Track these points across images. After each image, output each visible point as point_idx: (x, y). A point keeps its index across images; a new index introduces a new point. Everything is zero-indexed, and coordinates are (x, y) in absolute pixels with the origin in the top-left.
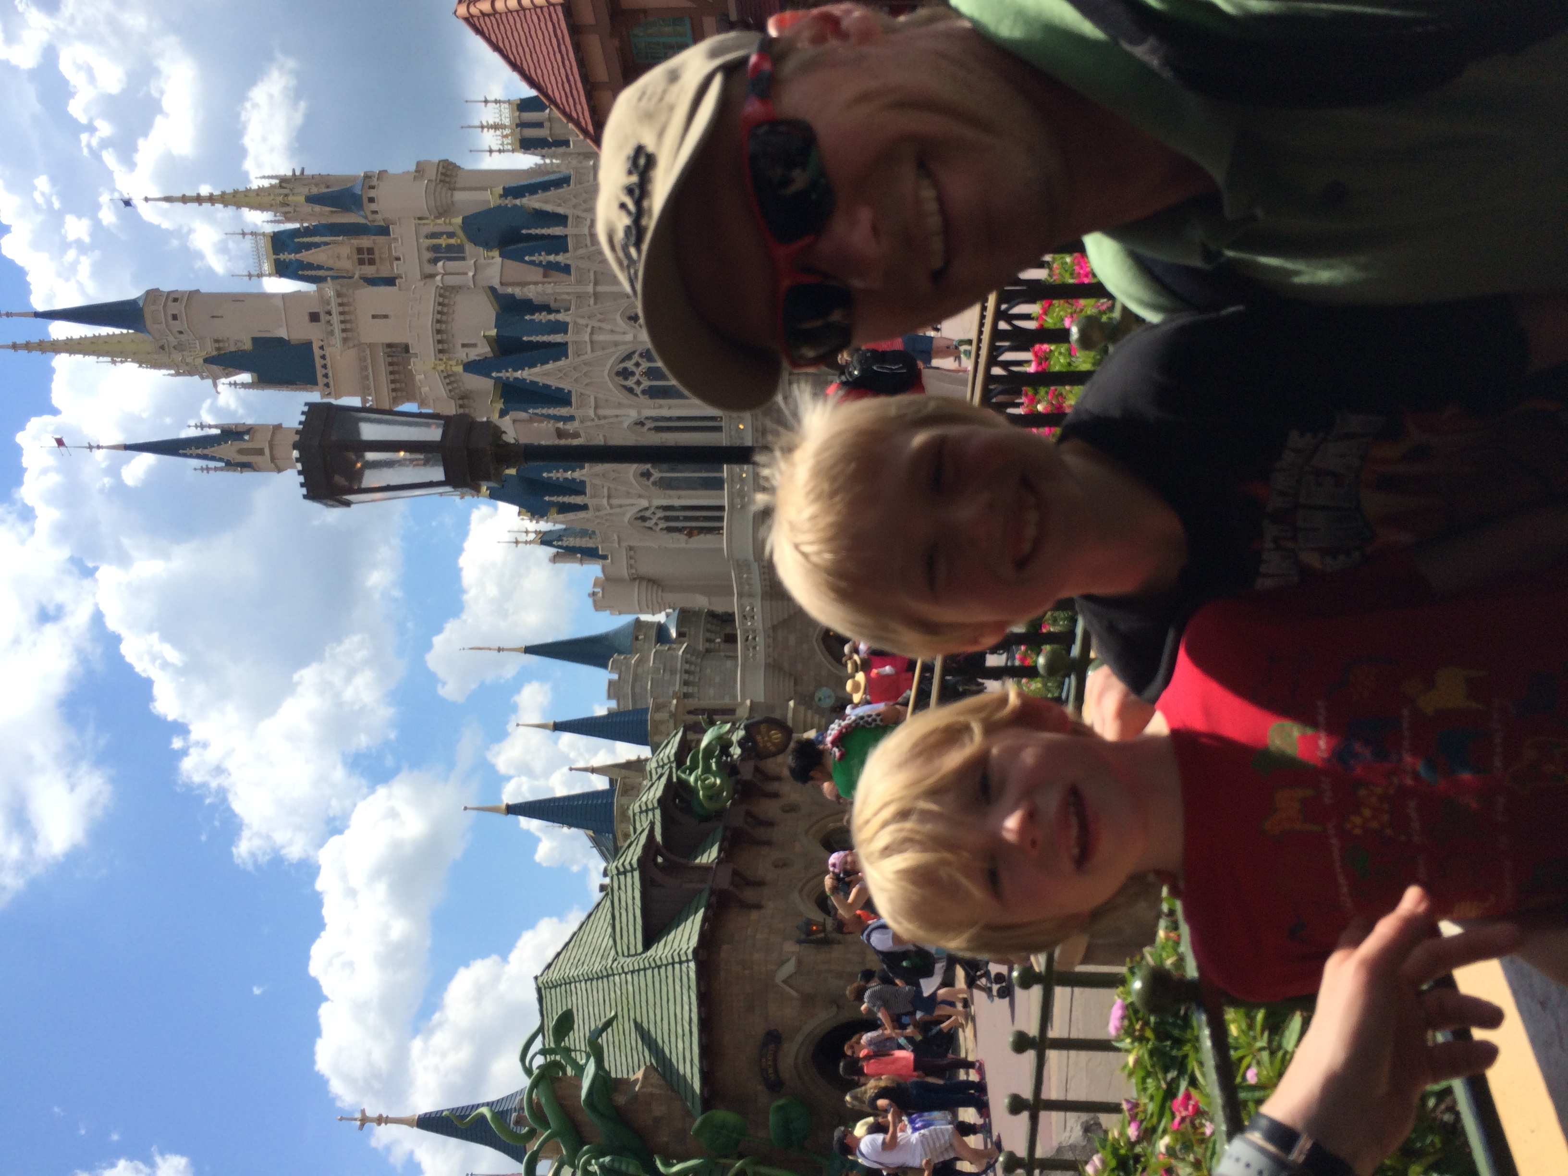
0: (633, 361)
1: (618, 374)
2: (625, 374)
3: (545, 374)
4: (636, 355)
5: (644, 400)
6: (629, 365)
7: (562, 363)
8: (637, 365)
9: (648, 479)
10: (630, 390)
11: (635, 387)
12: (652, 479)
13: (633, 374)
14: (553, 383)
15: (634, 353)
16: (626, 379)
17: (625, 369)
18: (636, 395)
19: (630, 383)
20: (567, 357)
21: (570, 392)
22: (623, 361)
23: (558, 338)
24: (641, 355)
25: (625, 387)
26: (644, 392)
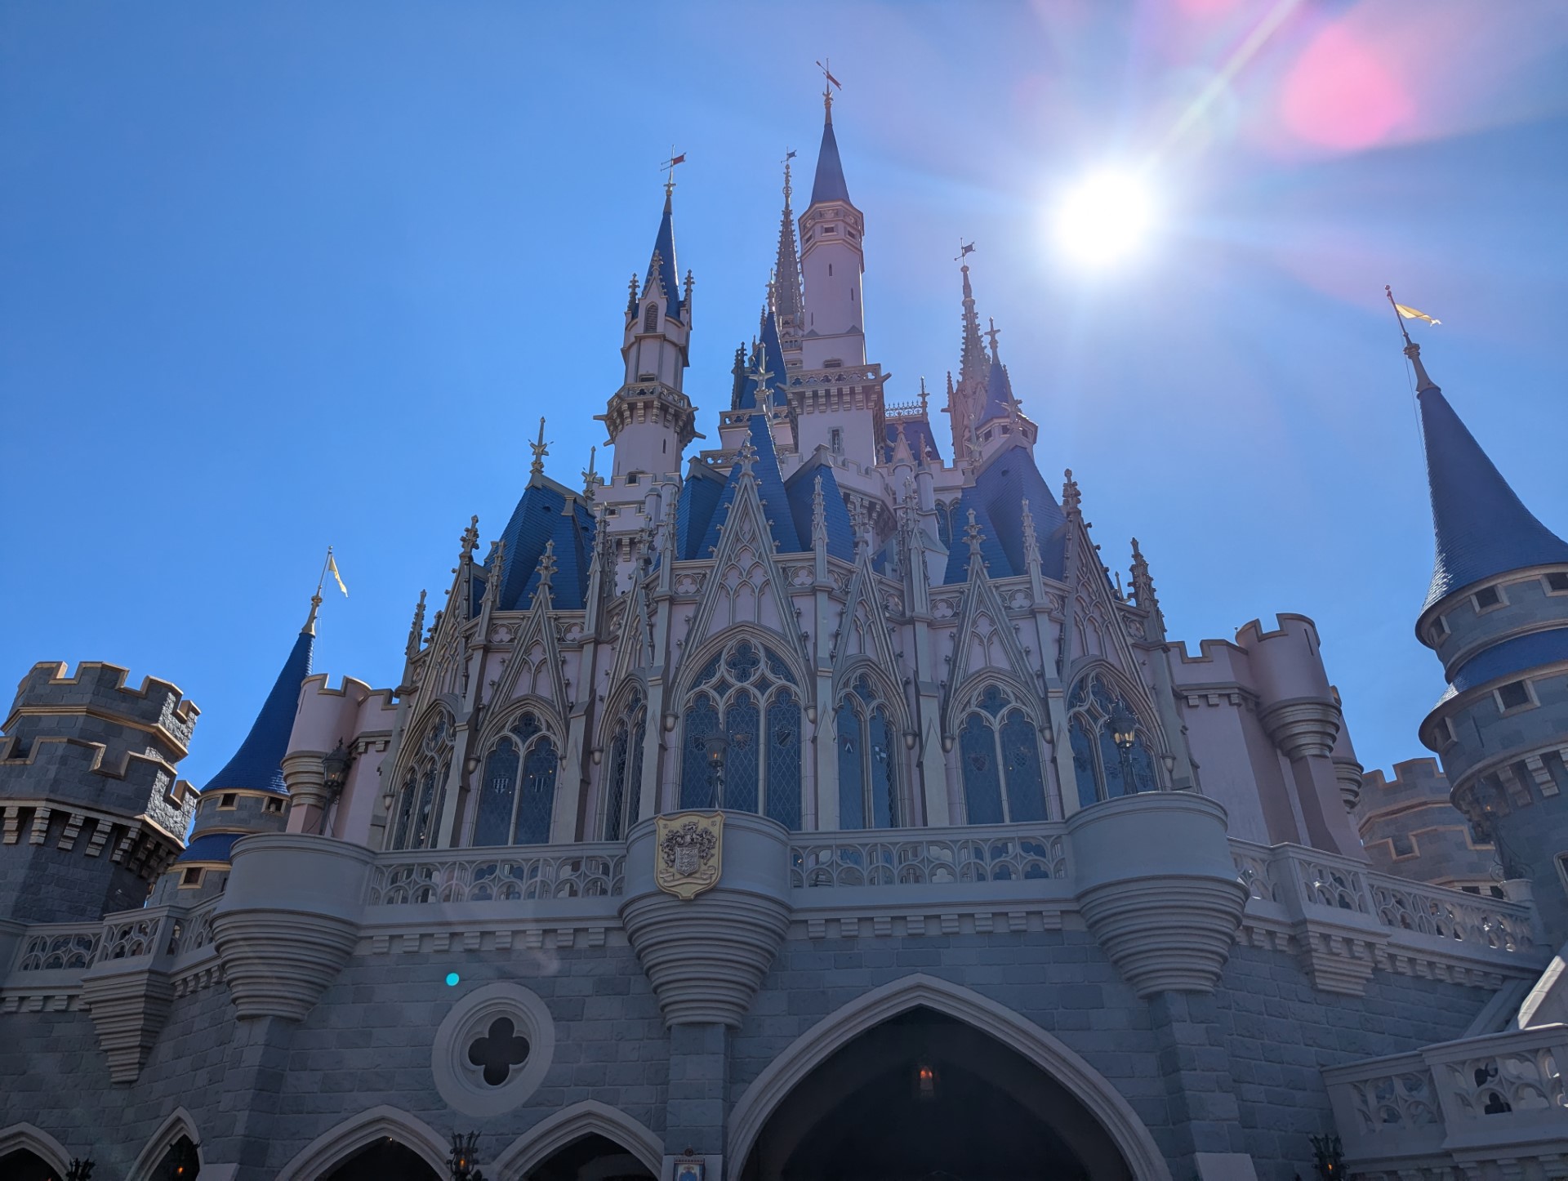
0: (770, 676)
1: (744, 649)
2: (743, 661)
3: (746, 513)
4: (784, 682)
5: (683, 699)
6: (763, 668)
7: (766, 540)
8: (763, 685)
9: (514, 730)
10: (708, 671)
11: (714, 680)
12: (515, 738)
13: (743, 676)
14: (730, 526)
15: (790, 677)
16: (732, 664)
17: (755, 662)
18: (696, 684)
19: (722, 670)
20: (780, 550)
21: (710, 555)
22: (770, 654)
23: (820, 535)
24: (783, 692)
25: (716, 659)
26: (703, 696)
